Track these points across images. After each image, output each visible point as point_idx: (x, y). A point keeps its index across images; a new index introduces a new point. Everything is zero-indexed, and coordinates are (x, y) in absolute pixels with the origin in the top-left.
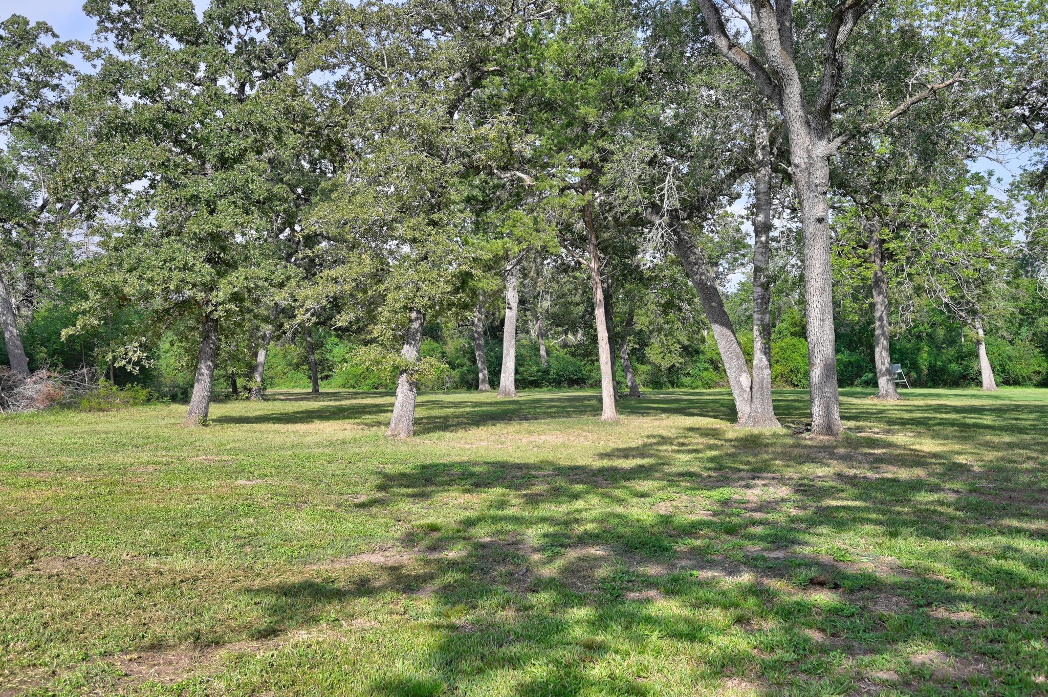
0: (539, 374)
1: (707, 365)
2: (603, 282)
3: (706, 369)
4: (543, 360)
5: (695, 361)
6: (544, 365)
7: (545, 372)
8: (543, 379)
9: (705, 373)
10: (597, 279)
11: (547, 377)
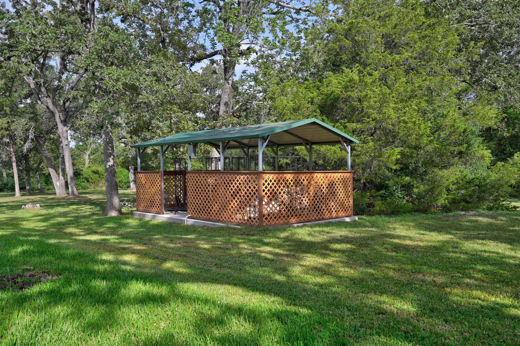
0: (3, 185)
1: (84, 180)
2: (15, 155)
3: (83, 182)
4: (5, 179)
5: (79, 178)
6: (5, 181)
7: (6, 184)
8: (5, 188)
9: (83, 183)
10: (13, 154)
11: (7, 187)
